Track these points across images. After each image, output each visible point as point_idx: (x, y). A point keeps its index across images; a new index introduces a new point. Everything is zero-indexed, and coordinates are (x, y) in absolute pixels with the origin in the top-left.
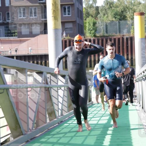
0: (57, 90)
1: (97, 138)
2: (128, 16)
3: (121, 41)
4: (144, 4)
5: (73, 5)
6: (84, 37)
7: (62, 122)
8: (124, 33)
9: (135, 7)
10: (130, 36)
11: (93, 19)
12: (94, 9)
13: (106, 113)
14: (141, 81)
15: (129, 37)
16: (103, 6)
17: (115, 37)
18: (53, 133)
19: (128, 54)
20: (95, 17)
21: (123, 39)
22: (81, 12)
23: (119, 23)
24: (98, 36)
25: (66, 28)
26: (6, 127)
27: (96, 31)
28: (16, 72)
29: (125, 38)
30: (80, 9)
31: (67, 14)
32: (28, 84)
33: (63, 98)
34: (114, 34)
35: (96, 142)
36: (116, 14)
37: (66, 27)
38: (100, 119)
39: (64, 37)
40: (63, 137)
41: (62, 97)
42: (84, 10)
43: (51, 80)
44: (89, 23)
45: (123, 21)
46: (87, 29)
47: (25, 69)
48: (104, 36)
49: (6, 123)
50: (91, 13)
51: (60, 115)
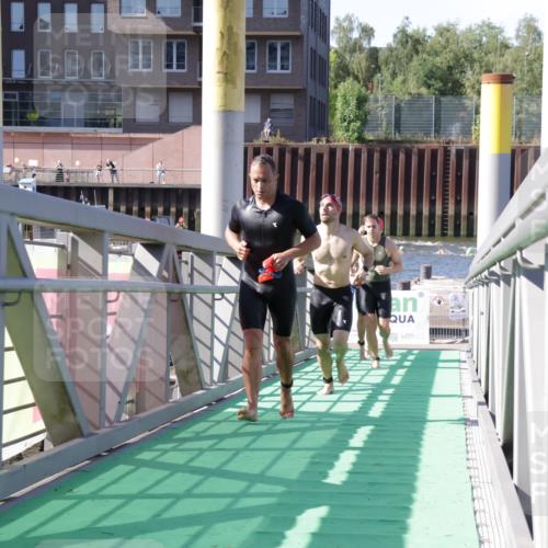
0: (209, 301)
1: (313, 457)
2: (467, 84)
3: (440, 158)
4: (517, 47)
5: (298, 39)
6: (328, 141)
7: (221, 400)
8: (451, 134)
9: (491, 58)
10: (469, 145)
11: (357, 86)
12: (362, 55)
13: (364, 381)
14: (487, 284)
15: (466, 147)
16: (390, 49)
17: (422, 146)
18: (183, 435)
19: (460, 201)
20: (364, 82)
21: (447, 152)
22: (324, 63)
23: (438, 102)
24: (371, 138)
25: (274, 110)
26: (31, 409)
27: (364, 122)
28: (73, 239)
29: (453, 151)
30: (320, 52)
31: (279, 66)
32: (110, 278)
33: (229, 328)
34: (420, 136)
35: (305, 472)
36: (430, 75)
37: (272, 107)
38: (340, 397)
39: (267, 137)
40: (211, 449)
41: (228, 324)
42: (332, 56)
43: (193, 268)
44: (344, 97)
45: (449, 98)
46: (338, 115)
47: (102, 232)
48: (388, 141)
49: (30, 399)
50: (354, 67)
51: (216, 378)
